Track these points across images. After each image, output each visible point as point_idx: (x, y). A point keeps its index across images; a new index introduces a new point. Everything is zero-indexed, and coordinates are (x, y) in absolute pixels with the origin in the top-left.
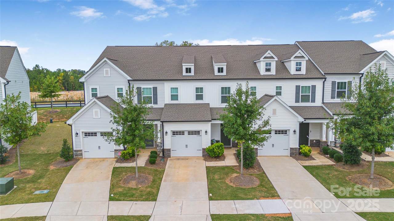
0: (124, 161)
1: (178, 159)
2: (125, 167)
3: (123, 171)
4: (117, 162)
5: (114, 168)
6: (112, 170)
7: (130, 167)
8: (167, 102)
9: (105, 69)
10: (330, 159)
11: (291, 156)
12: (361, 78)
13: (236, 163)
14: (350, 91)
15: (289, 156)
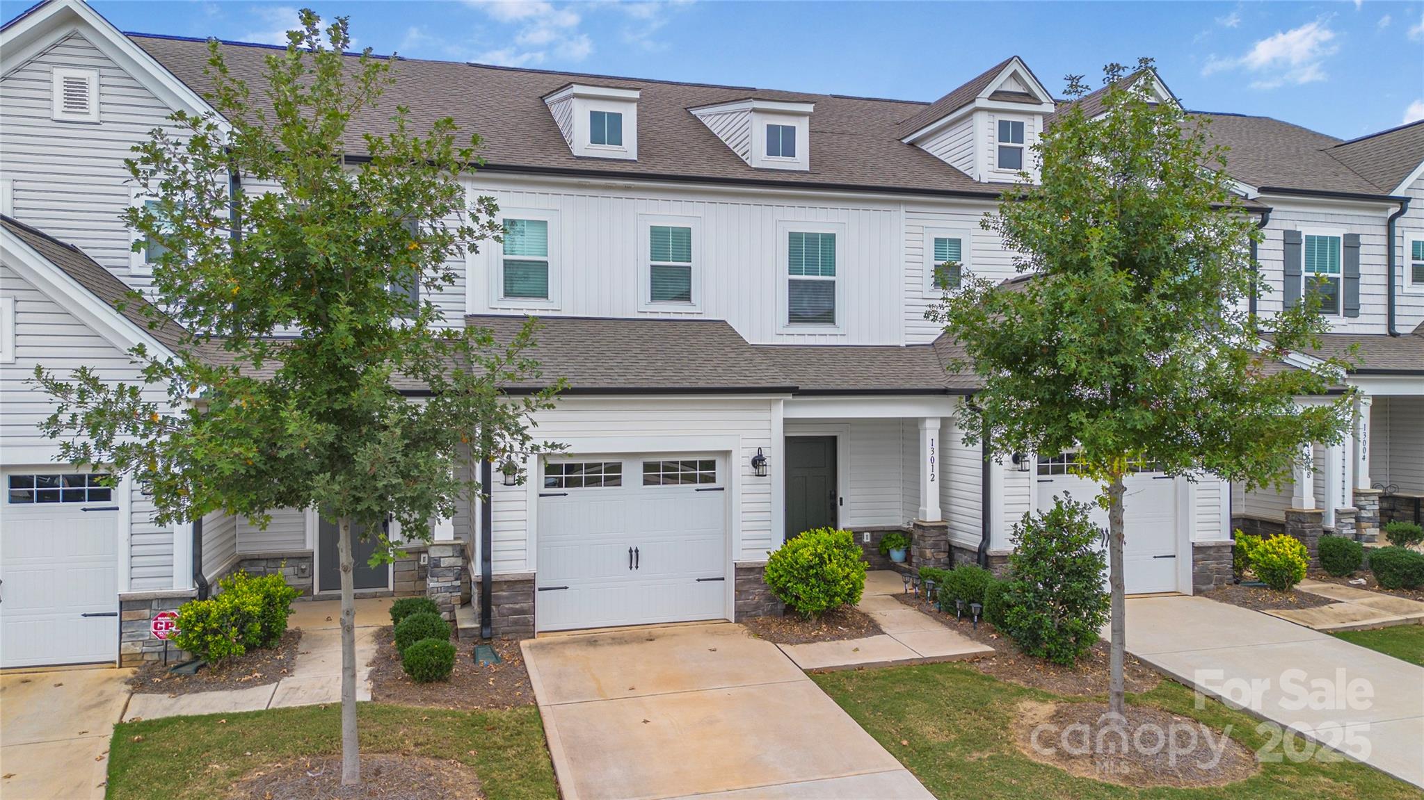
0: (203, 676)
1: (592, 642)
2: (212, 716)
3: (208, 748)
4: (140, 685)
5: (120, 728)
6: (105, 745)
7: (258, 714)
8: (476, 305)
9: (59, 75)
10: (1398, 595)
11: (1197, 592)
12: (1391, 220)
13: (961, 639)
14: (1353, 278)
15: (1188, 588)
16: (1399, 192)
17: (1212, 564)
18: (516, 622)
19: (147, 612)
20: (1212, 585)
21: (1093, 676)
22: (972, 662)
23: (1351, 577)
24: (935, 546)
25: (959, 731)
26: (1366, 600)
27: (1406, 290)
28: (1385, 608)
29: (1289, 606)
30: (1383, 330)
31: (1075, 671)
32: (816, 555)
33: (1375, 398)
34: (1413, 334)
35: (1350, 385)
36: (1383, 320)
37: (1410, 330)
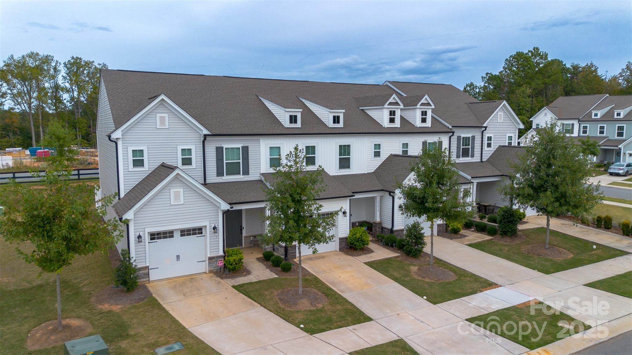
2: (250, 283)
4: (221, 277)
5: (233, 287)
6: (235, 291)
7: (259, 281)
8: (263, 171)
9: (158, 115)
10: (481, 233)
11: (438, 235)
12: (483, 132)
13: (392, 252)
14: (473, 148)
15: (437, 235)
16: (485, 125)
17: (441, 228)
18: (292, 255)
19: (214, 260)
20: (441, 233)
21: (422, 259)
22: (396, 258)
23: (471, 228)
24: (379, 228)
25: (401, 274)
26: (474, 235)
27: (485, 150)
28: (478, 238)
29: (458, 238)
30: (479, 160)
31: (418, 259)
32: (360, 235)
33: (477, 183)
34: (486, 161)
35: (472, 181)
36: (480, 158)
37: (486, 160)
